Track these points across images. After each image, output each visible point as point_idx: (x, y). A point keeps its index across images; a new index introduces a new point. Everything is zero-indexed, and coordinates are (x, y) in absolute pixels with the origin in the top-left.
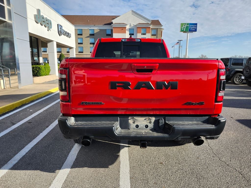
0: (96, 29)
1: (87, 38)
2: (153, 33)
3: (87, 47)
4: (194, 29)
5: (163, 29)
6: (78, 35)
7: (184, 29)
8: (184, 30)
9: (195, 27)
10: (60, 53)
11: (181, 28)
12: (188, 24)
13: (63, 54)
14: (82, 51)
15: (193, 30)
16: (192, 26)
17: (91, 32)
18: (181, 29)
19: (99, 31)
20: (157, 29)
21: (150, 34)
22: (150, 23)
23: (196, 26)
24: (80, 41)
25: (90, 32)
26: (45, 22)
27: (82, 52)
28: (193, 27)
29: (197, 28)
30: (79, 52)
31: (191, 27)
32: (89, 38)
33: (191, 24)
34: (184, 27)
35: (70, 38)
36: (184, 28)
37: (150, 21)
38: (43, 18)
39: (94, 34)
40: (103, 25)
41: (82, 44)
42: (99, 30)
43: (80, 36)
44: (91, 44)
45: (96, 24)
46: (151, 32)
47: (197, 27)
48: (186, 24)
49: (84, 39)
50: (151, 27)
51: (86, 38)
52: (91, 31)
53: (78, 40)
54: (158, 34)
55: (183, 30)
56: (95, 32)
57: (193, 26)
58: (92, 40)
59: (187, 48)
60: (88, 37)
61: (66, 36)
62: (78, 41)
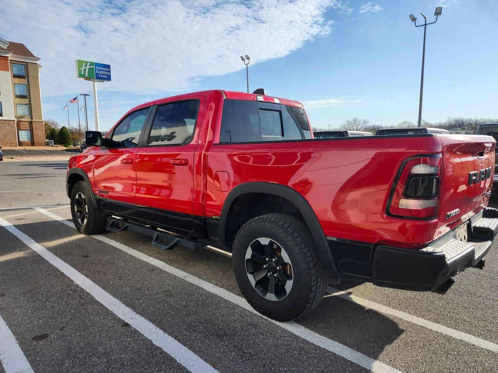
2: (16, 72)
4: (106, 75)
5: (41, 66)
7: (85, 72)
8: (87, 76)
9: (106, 71)
11: (79, 69)
12: (92, 64)
15: (104, 76)
16: (100, 68)
18: (80, 72)
20: (26, 64)
21: (9, 73)
22: (6, 48)
23: (108, 70)
28: (103, 71)
29: (110, 73)
31: (100, 70)
33: (97, 64)
34: (83, 68)
36: (85, 70)
37: (6, 44)
46: (12, 69)
47: (110, 71)
48: (89, 64)
50: (10, 56)
54: (29, 75)
55: (83, 75)
57: (102, 69)
59: (98, 111)
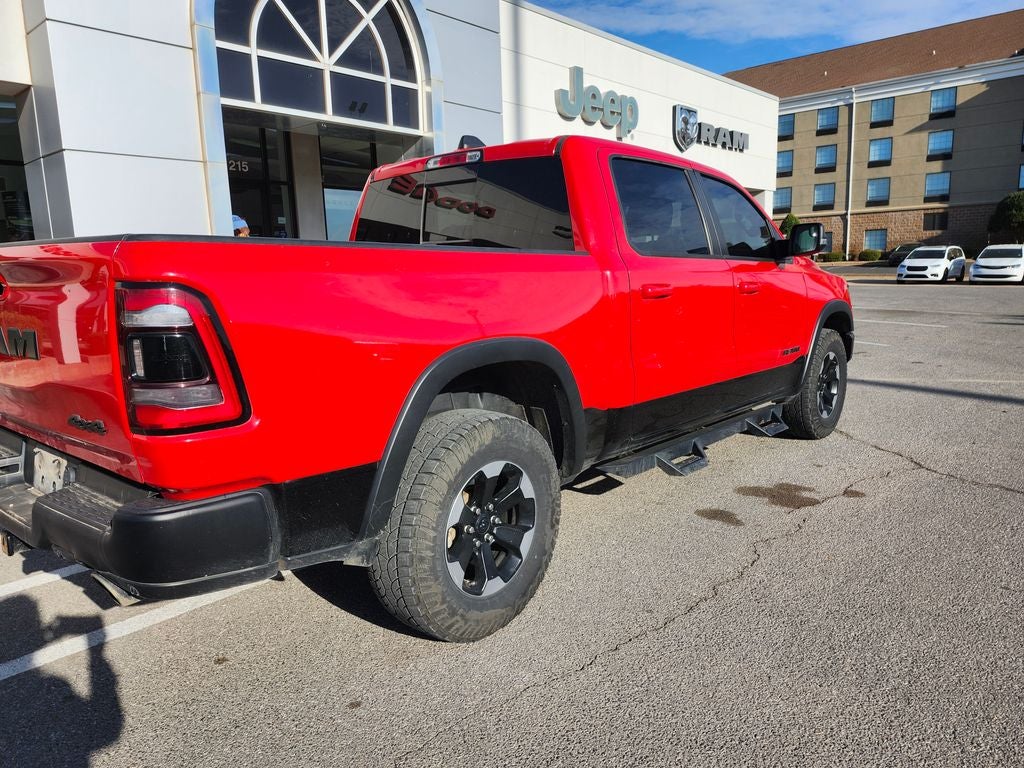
0: (968, 83)
1: (916, 135)
3: (910, 175)
6: (874, 125)
10: (784, 216)
13: (796, 215)
14: (885, 198)
17: (937, 104)
19: (984, 88)
24: (877, 153)
25: (934, 105)
26: (602, 110)
27: (885, 203)
30: (869, 204)
32: (924, 135)
35: (745, 151)
38: (594, 96)
39: (952, 108)
40: (1014, 56)
41: (886, 163)
42: (985, 85)
43: (879, 132)
44: (930, 158)
45: (970, 62)
49: (899, 142)
51: (909, 136)
52: (940, 98)
53: (872, 148)
56: (960, 101)
58: (940, 141)
60: (920, 129)
61: (719, 146)
62: (872, 153)
